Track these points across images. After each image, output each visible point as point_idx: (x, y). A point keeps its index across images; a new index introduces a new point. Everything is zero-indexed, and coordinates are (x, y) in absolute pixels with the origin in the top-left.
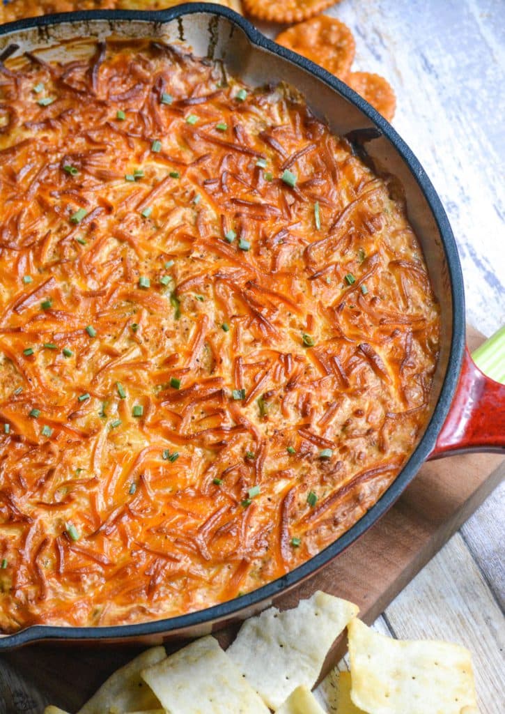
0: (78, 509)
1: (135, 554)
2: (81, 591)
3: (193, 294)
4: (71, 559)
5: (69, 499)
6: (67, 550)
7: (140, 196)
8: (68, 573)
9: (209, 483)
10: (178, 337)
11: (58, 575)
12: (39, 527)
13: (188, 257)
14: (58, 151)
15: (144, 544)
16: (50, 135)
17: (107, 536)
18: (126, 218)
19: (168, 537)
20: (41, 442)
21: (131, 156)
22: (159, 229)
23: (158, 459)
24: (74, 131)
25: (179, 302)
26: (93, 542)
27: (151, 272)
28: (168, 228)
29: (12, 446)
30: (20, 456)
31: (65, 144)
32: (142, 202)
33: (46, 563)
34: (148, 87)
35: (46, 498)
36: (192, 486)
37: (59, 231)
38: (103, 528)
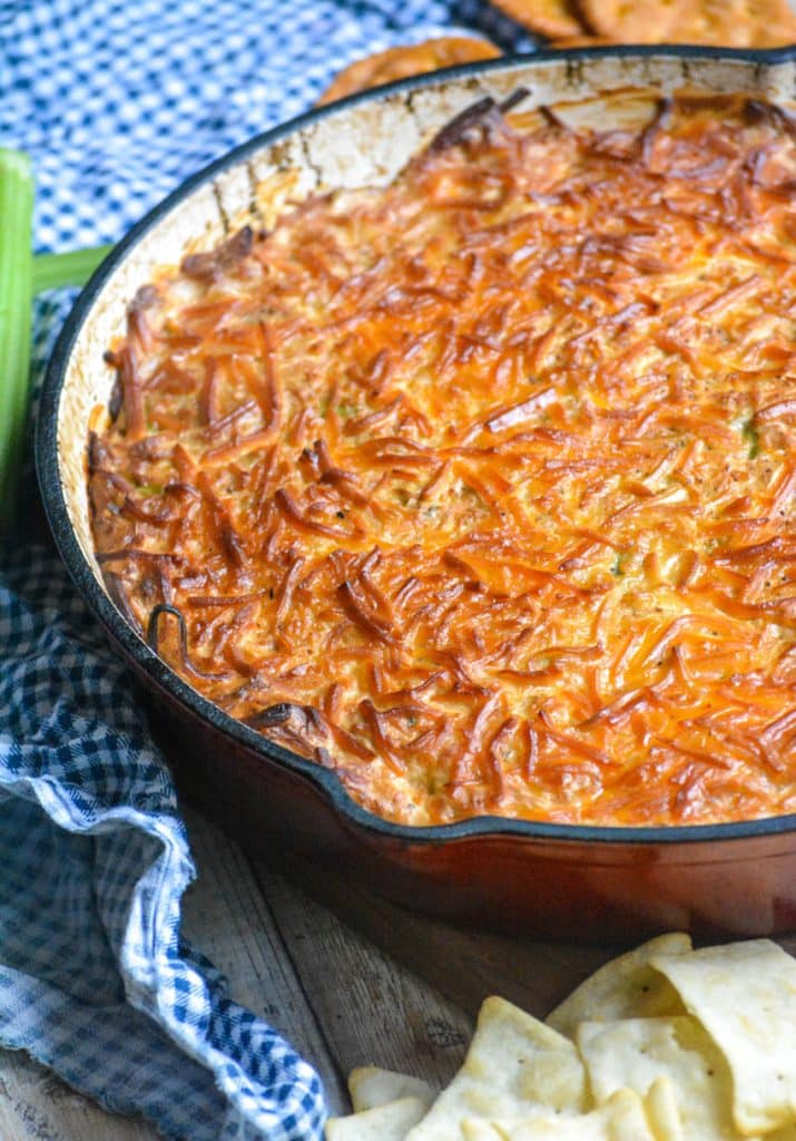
0: (568, 688)
1: (655, 752)
2: (560, 797)
3: (783, 427)
4: (549, 751)
5: (553, 672)
6: (542, 737)
7: (708, 297)
8: (542, 770)
9: (788, 670)
10: (752, 480)
11: (525, 773)
12: (500, 704)
13: (779, 377)
14: (577, 231)
15: (672, 741)
16: (568, 213)
17: (611, 725)
18: (681, 322)
19: (714, 733)
20: (513, 595)
21: (698, 246)
22: (732, 341)
23: (704, 632)
24: (606, 209)
25: (756, 437)
26: (588, 734)
27: (715, 396)
28: (747, 341)
29: (465, 596)
30: (477, 610)
31: (590, 224)
32: (709, 304)
33: (506, 752)
34: (736, 163)
35: (515, 666)
36: (759, 671)
37: (569, 329)
38: (605, 713)
